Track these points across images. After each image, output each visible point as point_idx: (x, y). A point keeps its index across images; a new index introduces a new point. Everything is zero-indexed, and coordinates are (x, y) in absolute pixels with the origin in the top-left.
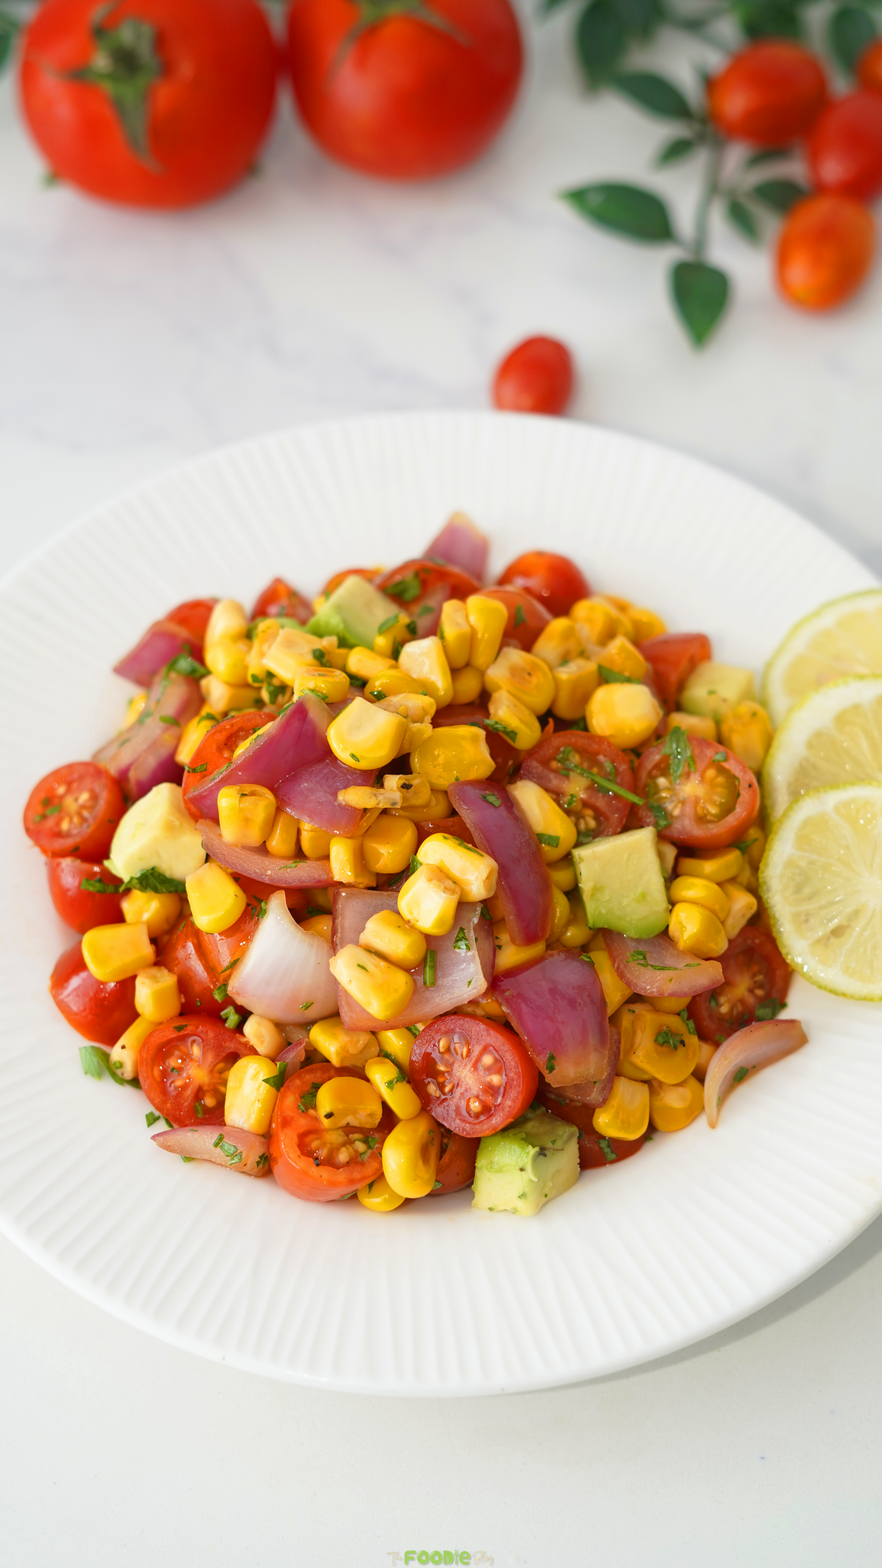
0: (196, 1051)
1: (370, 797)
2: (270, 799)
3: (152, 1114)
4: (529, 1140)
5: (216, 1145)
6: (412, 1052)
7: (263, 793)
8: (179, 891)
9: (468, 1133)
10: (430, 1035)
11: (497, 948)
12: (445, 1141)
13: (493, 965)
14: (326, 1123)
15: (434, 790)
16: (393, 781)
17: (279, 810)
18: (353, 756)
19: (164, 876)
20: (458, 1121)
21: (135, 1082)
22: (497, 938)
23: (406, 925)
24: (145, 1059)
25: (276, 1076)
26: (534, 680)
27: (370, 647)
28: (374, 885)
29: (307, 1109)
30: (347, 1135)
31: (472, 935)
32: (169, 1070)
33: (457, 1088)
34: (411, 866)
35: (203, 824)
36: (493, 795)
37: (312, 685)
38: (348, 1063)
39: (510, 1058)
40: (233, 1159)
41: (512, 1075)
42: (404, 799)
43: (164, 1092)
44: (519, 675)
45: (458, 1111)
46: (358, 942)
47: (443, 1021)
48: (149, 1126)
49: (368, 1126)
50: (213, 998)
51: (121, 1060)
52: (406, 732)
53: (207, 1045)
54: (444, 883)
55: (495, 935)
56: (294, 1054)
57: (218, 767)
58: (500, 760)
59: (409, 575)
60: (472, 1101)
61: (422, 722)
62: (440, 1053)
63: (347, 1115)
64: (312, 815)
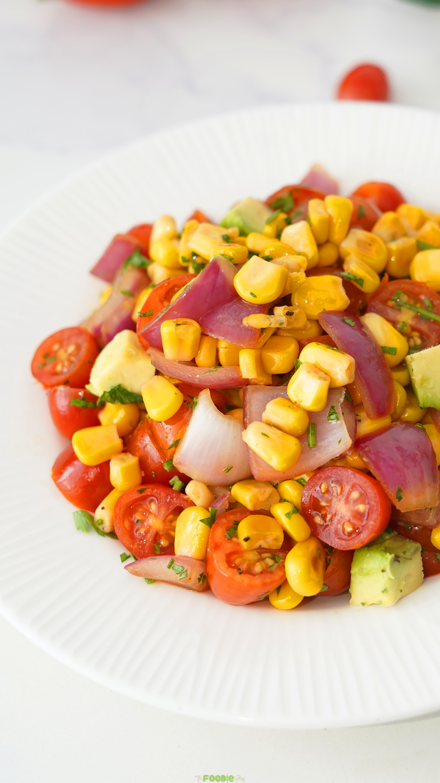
0: (153, 507)
1: (265, 320)
2: (196, 327)
3: (124, 554)
4: (387, 550)
5: (169, 567)
6: (303, 495)
7: (192, 323)
8: (138, 402)
9: (344, 548)
10: (314, 482)
11: (357, 421)
12: (329, 557)
13: (356, 431)
14: (245, 545)
15: (309, 319)
16: (280, 311)
17: (203, 335)
18: (252, 294)
19: (127, 391)
20: (337, 540)
21: (112, 534)
22: (357, 415)
23: (294, 405)
24: (118, 515)
25: (209, 518)
26: (374, 249)
27: (260, 232)
28: (271, 382)
29: (231, 537)
30: (260, 554)
31: (339, 410)
32: (136, 521)
33: (335, 516)
34: (296, 367)
35: (150, 351)
36: (350, 319)
37: (222, 252)
38: (258, 508)
39: (371, 492)
40: (181, 575)
41: (373, 503)
42: (289, 323)
43: (132, 537)
44: (363, 246)
45: (336, 532)
46: (261, 419)
47: (322, 471)
48: (122, 562)
49: (274, 548)
50: (164, 469)
51: (102, 518)
52: (287, 279)
53: (161, 502)
54: (318, 374)
55: (356, 413)
56: (221, 504)
57: (159, 311)
58: (353, 300)
59: (285, 195)
60: (345, 524)
61: (298, 271)
62: (322, 493)
63: (260, 540)
64: (226, 334)
